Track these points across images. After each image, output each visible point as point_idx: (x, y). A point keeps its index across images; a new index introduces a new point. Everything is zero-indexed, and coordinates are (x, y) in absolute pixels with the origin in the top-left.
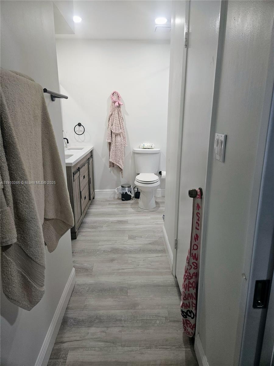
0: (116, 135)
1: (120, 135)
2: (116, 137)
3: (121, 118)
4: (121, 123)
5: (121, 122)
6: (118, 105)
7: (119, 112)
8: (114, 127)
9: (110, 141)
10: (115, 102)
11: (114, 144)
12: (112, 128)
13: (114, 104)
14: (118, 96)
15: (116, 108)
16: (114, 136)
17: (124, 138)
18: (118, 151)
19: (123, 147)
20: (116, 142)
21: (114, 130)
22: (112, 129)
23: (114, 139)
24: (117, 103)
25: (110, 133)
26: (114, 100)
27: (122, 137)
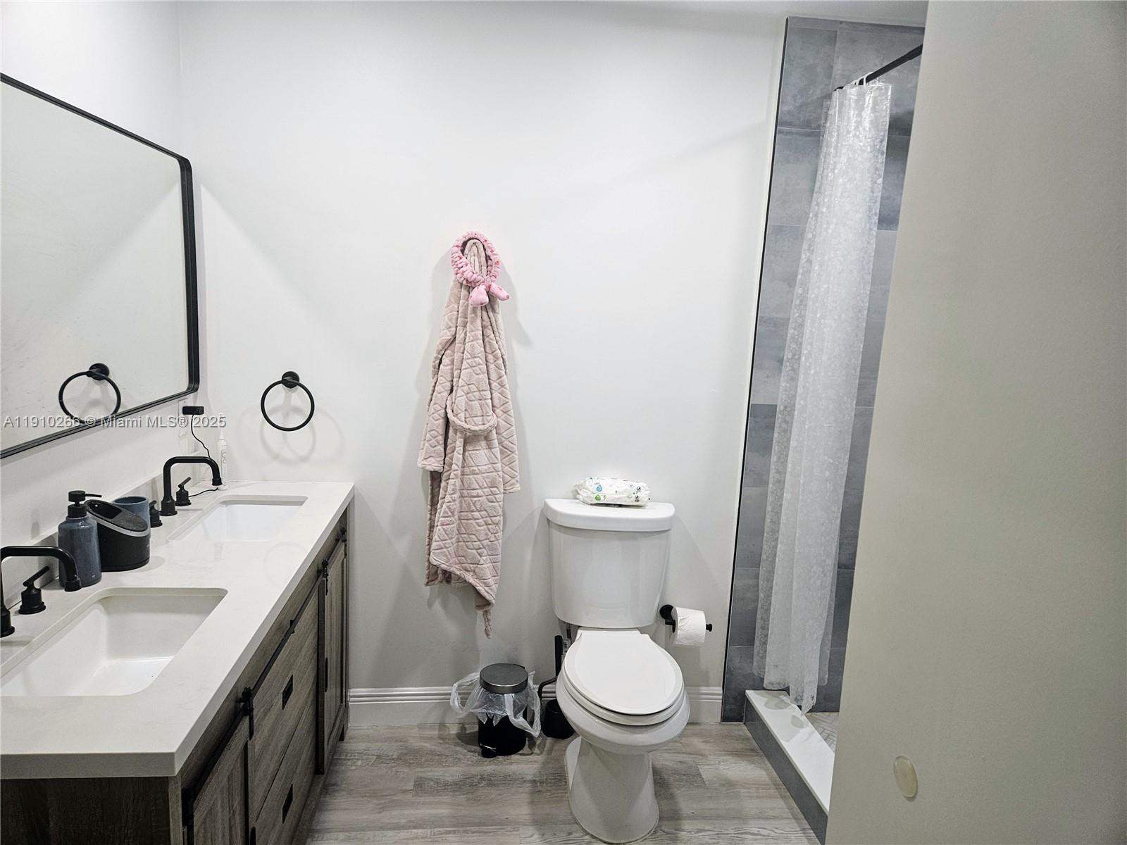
0: (471, 439)
1: (487, 438)
2: (468, 447)
3: (496, 358)
4: (494, 385)
5: (493, 376)
6: (487, 299)
7: (489, 332)
8: (460, 399)
9: (435, 465)
10: (470, 286)
11: (458, 482)
12: (448, 403)
13: (464, 292)
14: (488, 258)
15: (474, 310)
16: (459, 443)
17: (506, 451)
18: (476, 514)
19: (500, 497)
20: (467, 470)
21: (462, 416)
22: (449, 411)
23: (457, 456)
24: (482, 288)
25: (441, 430)
26: (468, 275)
27: (497, 450)
